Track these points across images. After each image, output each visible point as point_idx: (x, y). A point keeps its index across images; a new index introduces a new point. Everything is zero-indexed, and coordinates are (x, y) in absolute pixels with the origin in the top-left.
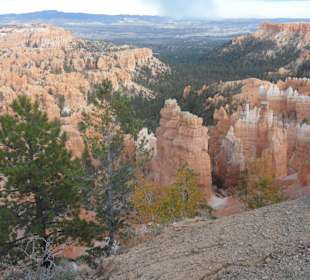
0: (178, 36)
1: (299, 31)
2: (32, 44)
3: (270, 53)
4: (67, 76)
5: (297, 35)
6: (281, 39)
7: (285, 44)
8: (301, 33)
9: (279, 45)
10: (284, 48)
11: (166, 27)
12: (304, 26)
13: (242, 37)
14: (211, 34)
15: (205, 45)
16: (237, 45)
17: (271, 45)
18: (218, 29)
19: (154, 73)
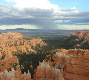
0: (55, 35)
1: (86, 33)
2: (10, 37)
3: (77, 40)
4: (10, 48)
5: (85, 35)
6: (81, 36)
7: (82, 37)
8: (86, 34)
9: (80, 37)
10: (81, 38)
11: (51, 32)
12: (87, 32)
13: (70, 35)
14: (64, 34)
15: (61, 37)
16: (68, 37)
17: (78, 37)
18: (66, 33)
19: (41, 46)
